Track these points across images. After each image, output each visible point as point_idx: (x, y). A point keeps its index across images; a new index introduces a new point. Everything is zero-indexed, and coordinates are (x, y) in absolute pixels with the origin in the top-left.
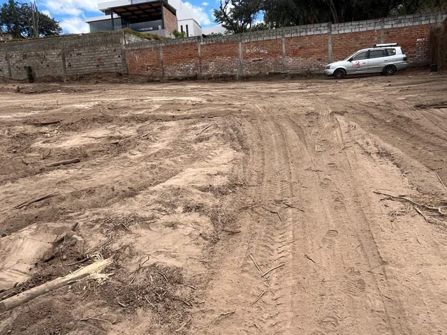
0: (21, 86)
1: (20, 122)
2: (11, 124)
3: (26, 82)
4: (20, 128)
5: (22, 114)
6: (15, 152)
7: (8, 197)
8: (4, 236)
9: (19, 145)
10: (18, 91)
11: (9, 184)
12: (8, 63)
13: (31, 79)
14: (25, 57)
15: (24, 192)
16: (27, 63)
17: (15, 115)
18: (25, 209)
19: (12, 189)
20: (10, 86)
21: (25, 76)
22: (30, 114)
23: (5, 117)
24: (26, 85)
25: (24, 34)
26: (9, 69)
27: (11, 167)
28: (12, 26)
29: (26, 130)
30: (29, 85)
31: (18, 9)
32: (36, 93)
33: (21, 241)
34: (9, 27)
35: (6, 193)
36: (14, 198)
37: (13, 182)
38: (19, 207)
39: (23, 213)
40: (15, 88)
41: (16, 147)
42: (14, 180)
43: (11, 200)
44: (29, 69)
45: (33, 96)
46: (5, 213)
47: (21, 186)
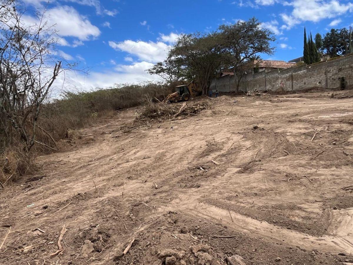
0: (335, 93)
1: (337, 121)
2: (329, 123)
3: (338, 90)
4: (337, 125)
5: (338, 115)
6: (335, 144)
7: (334, 179)
8: (335, 209)
9: (338, 139)
10: (332, 97)
11: (334, 168)
12: (326, 77)
13: (343, 87)
14: (340, 70)
15: (348, 177)
16: (341, 75)
17: (332, 115)
18: (351, 192)
19: (337, 173)
20: (326, 94)
21: (338, 85)
22: (344, 115)
23: (324, 117)
24: (338, 92)
25: (339, 53)
26: (327, 81)
27: (334, 156)
28: (331, 48)
29: (342, 127)
30: (341, 92)
31: (336, 35)
32: (347, 97)
33: (350, 217)
34: (328, 49)
35: (332, 175)
36: (340, 180)
37: (336, 168)
38: (345, 189)
39: (349, 195)
40: (330, 95)
41: (336, 140)
42: (338, 166)
43: (338, 181)
44: (343, 80)
45: (345, 100)
46: (334, 191)
47: (344, 172)
